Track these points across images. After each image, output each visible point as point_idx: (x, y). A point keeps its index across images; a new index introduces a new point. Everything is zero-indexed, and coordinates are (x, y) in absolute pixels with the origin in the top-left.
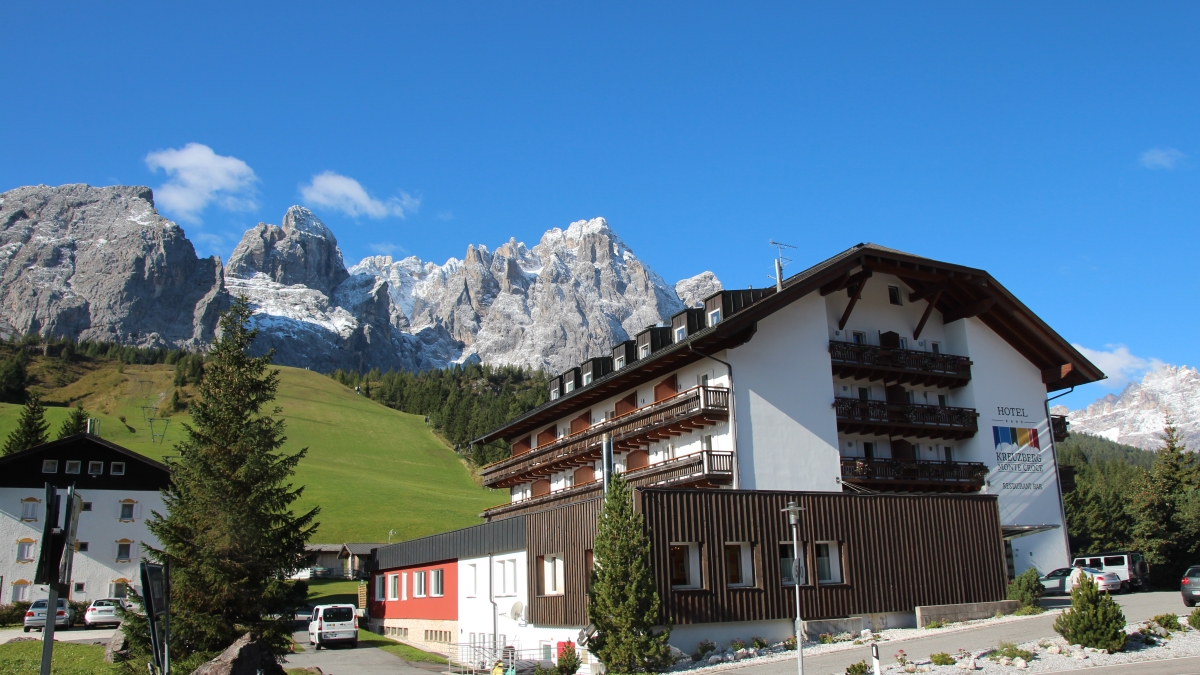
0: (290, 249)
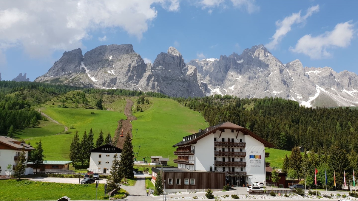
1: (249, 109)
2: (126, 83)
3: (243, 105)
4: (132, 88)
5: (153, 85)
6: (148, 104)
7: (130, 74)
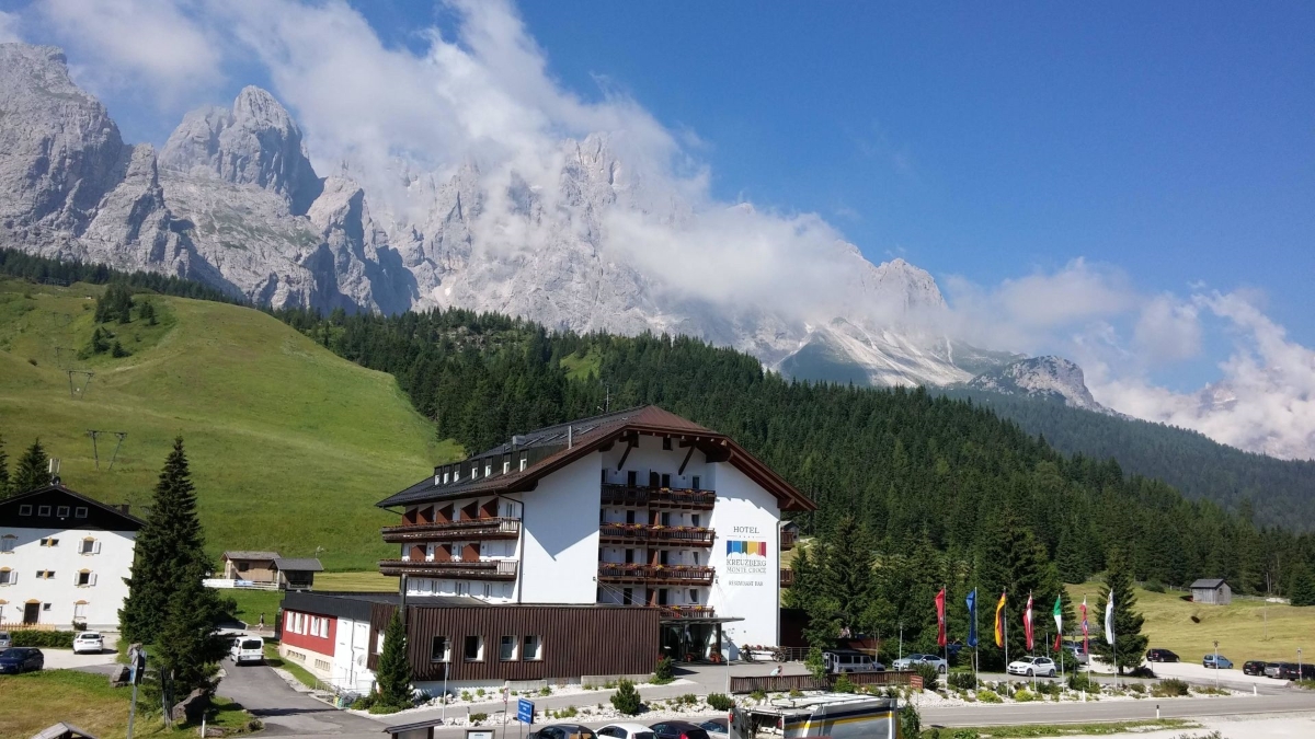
0: (242, 139)
1: (583, 375)
2: (25, 223)
3: (558, 359)
4: (54, 247)
5: (160, 245)
6: (153, 323)
7: (45, 182)
